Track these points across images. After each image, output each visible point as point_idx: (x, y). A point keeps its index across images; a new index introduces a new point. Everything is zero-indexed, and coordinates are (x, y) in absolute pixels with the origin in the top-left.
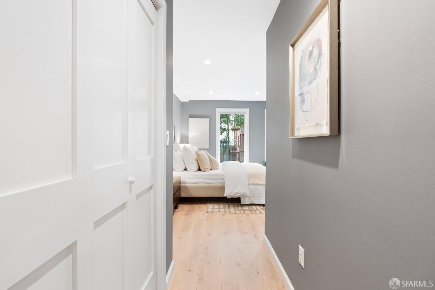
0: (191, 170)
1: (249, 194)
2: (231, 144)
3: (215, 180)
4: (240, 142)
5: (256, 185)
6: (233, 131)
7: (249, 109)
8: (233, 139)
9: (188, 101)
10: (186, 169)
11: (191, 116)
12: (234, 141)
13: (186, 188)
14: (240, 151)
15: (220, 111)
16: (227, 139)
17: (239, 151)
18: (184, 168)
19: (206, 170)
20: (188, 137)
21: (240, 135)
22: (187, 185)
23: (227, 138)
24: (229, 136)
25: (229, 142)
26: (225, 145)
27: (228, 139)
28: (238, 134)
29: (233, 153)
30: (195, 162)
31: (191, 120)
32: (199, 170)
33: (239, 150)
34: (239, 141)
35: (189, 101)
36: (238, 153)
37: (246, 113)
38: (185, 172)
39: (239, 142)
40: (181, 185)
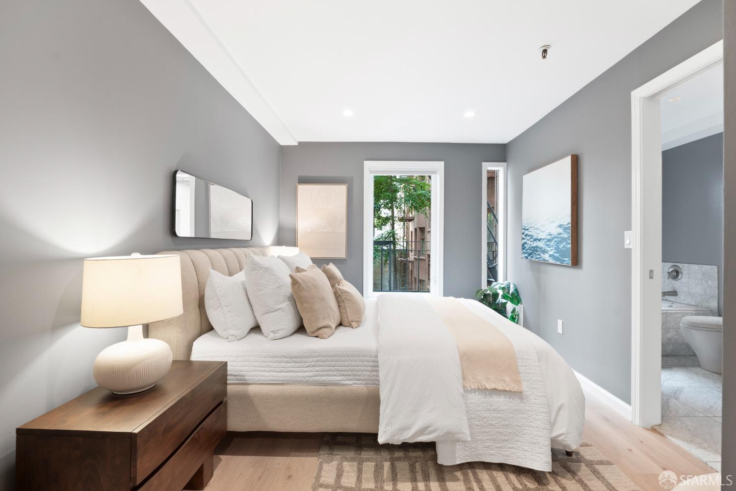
0: (272, 335)
1: (467, 431)
2: (398, 247)
3: (345, 373)
4: (416, 242)
5: (490, 395)
6: (402, 223)
7: (443, 163)
8: (402, 236)
9: (297, 144)
10: (256, 328)
11: (304, 181)
12: (404, 239)
13: (246, 399)
14: (415, 259)
15: (373, 169)
16: (390, 237)
17: (413, 259)
18: (251, 324)
19: (321, 331)
20: (295, 231)
21: (416, 229)
22: (252, 389)
23: (391, 234)
24: (395, 230)
25: (394, 243)
26: (385, 248)
27: (393, 236)
28: (412, 229)
29: (402, 261)
30: (286, 305)
31: (302, 188)
32: (301, 329)
33: (413, 257)
34: (413, 240)
35: (299, 142)
36: (412, 262)
37: (435, 172)
38: (255, 337)
39: (412, 242)
40: (229, 388)
